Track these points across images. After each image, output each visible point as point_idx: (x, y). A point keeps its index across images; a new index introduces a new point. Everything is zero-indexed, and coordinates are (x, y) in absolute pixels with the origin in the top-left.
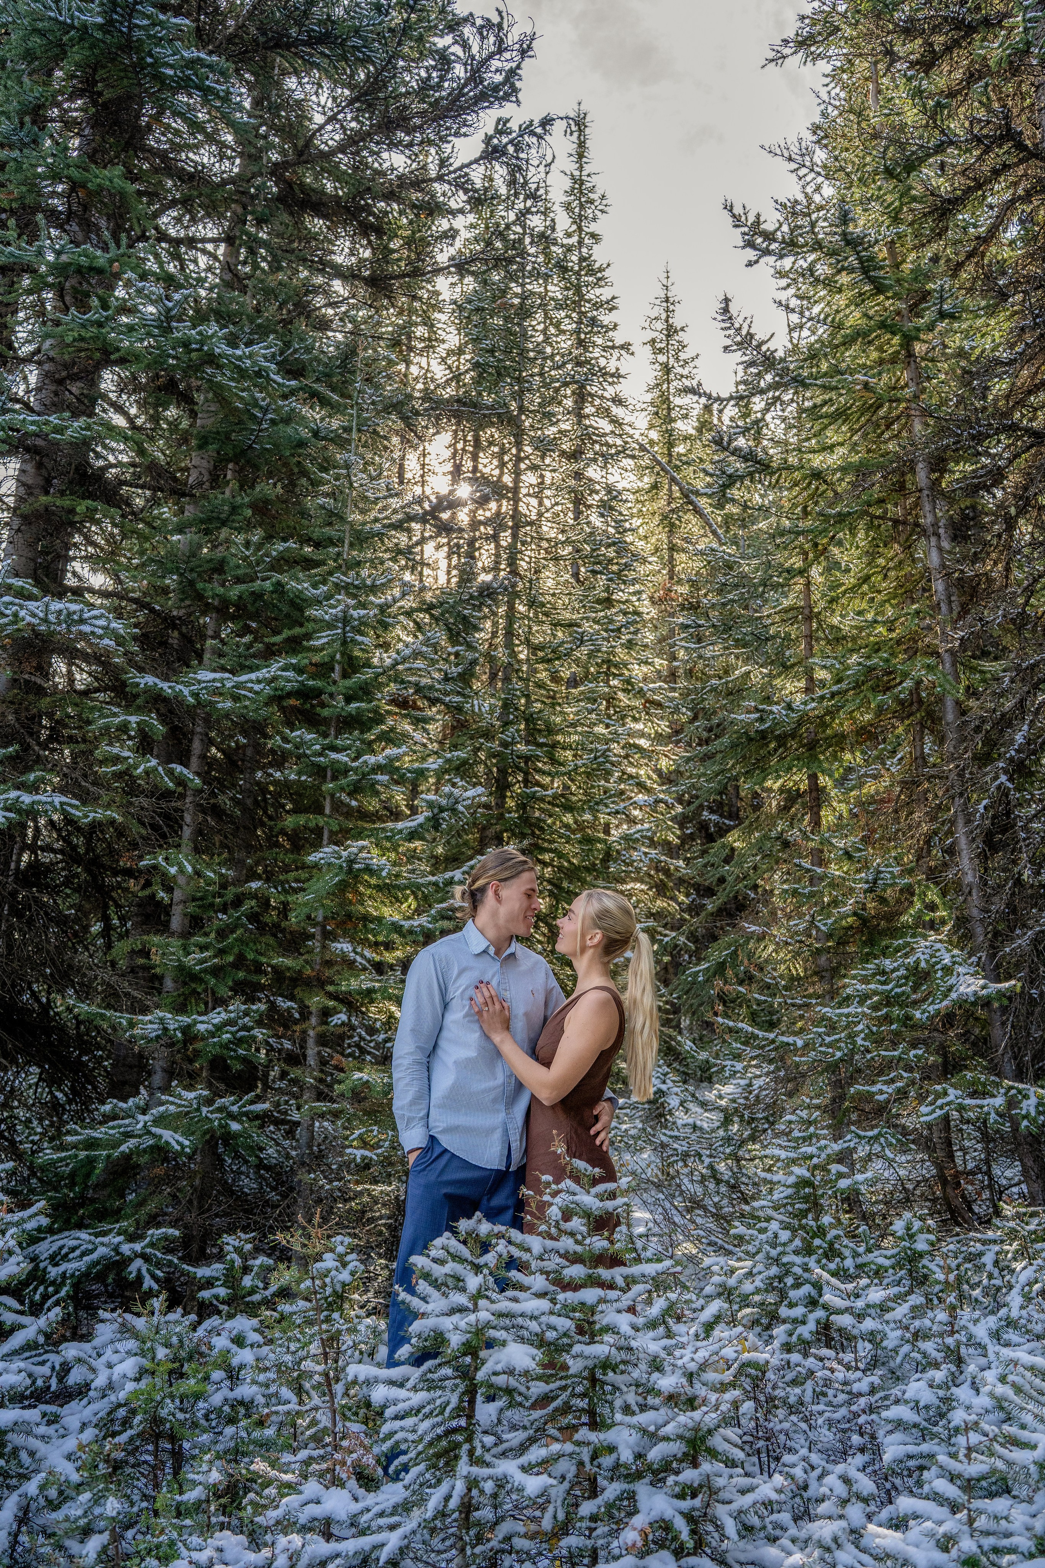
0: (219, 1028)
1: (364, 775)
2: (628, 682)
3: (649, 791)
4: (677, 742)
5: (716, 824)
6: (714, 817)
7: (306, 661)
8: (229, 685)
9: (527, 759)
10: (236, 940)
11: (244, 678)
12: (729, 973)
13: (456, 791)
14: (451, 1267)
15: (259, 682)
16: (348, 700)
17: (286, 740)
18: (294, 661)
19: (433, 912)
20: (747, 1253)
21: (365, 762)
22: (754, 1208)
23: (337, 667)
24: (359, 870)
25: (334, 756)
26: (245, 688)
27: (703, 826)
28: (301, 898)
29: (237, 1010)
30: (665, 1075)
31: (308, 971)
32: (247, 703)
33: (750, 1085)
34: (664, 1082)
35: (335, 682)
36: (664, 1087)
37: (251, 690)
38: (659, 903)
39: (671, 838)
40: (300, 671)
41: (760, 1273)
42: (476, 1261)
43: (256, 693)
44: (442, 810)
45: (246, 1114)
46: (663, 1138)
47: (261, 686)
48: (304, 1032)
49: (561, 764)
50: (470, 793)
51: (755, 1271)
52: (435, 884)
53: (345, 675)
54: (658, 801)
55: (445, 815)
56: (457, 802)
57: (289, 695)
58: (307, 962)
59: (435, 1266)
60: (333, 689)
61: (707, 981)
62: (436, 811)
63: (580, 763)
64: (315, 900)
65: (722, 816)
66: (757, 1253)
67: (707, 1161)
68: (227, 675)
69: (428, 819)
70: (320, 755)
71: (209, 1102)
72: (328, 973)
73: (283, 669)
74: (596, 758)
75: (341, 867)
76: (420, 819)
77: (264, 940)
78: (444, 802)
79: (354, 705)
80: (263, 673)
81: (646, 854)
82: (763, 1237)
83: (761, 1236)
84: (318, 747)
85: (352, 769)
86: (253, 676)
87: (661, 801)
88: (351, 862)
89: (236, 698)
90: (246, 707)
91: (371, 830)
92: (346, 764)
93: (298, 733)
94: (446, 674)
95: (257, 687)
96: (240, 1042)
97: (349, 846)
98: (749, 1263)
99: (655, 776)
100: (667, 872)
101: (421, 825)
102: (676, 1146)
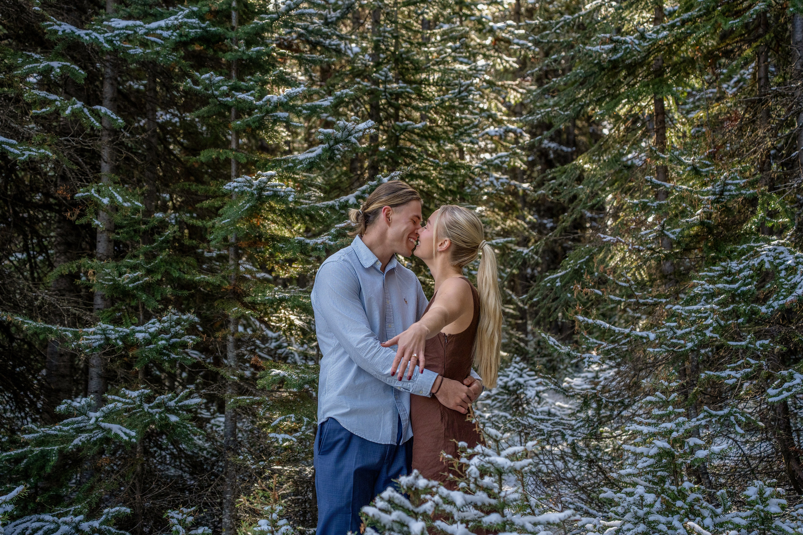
0: (155, 336)
1: (268, 112)
2: (479, 21)
3: (500, 122)
4: (524, 78)
5: (555, 152)
6: (553, 145)
7: (206, 9)
8: (141, 31)
9: (398, 95)
10: (161, 260)
11: (154, 25)
12: (586, 277)
13: (350, 125)
14: (396, 515)
15: (168, 28)
16: (249, 44)
17: (196, 82)
18: (195, 9)
19: (333, 231)
20: (616, 513)
21: (269, 100)
22: (620, 475)
23: (234, 14)
24: (268, 197)
25: (240, 95)
26: (155, 35)
27: (543, 154)
28: (218, 222)
29: (170, 320)
30: (521, 370)
31: (227, 286)
32: (158, 49)
33: (597, 377)
34: (521, 376)
35: (233, 28)
36: (521, 380)
37: (160, 36)
38: (508, 222)
39: (518, 163)
40: (202, 19)
41: (629, 530)
42: (416, 510)
43: (165, 39)
44: (337, 141)
45: (181, 408)
46: (531, 420)
47: (169, 33)
48: (225, 338)
49: (430, 100)
50: (362, 126)
51: (625, 528)
52: (332, 208)
53: (241, 22)
54: (507, 131)
55: (340, 146)
56: (350, 135)
57: (193, 41)
58: (224, 277)
59: (383, 515)
60: (233, 34)
61: (563, 286)
62: (332, 143)
63: (446, 98)
64: (229, 224)
65: (560, 143)
66: (625, 513)
67: (570, 439)
68: (138, 23)
69: (325, 150)
70: (227, 95)
71: (149, 399)
72: (243, 287)
73: (188, 16)
74: (460, 92)
75: (253, 194)
76: (318, 150)
77: (184, 260)
78: (339, 135)
79: (254, 49)
80: (171, 21)
81: (497, 179)
82: (631, 499)
83: (628, 499)
84: (225, 88)
85: (256, 107)
86: (162, 23)
87: (511, 131)
88: (261, 189)
89: (144, 44)
90: (158, 53)
91: (274, 161)
92: (251, 102)
93: (207, 75)
94: (326, 19)
95: (166, 34)
96: (173, 346)
97: (259, 176)
98: (617, 522)
99: (504, 109)
100: (515, 193)
101: (319, 156)
102: (541, 427)
